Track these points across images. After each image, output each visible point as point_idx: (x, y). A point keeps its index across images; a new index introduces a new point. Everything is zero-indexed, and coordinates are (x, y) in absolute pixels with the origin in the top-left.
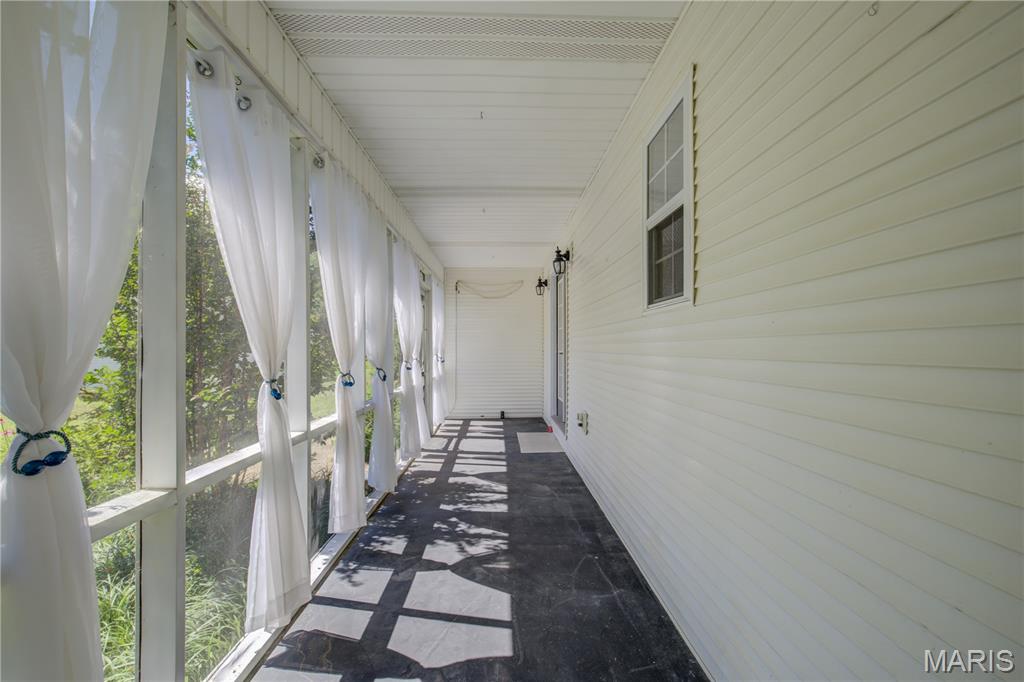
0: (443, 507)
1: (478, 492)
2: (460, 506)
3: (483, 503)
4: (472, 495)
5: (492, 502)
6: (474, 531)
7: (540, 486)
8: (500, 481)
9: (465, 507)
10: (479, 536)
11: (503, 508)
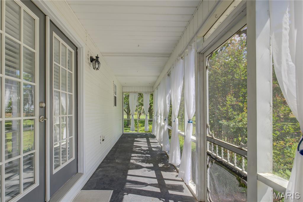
0: (150, 156)
1: (140, 160)
2: (144, 156)
3: (138, 156)
4: (142, 159)
5: (136, 156)
6: (140, 151)
7: (119, 162)
8: (133, 164)
9: (143, 155)
10: (139, 150)
11: (133, 155)
